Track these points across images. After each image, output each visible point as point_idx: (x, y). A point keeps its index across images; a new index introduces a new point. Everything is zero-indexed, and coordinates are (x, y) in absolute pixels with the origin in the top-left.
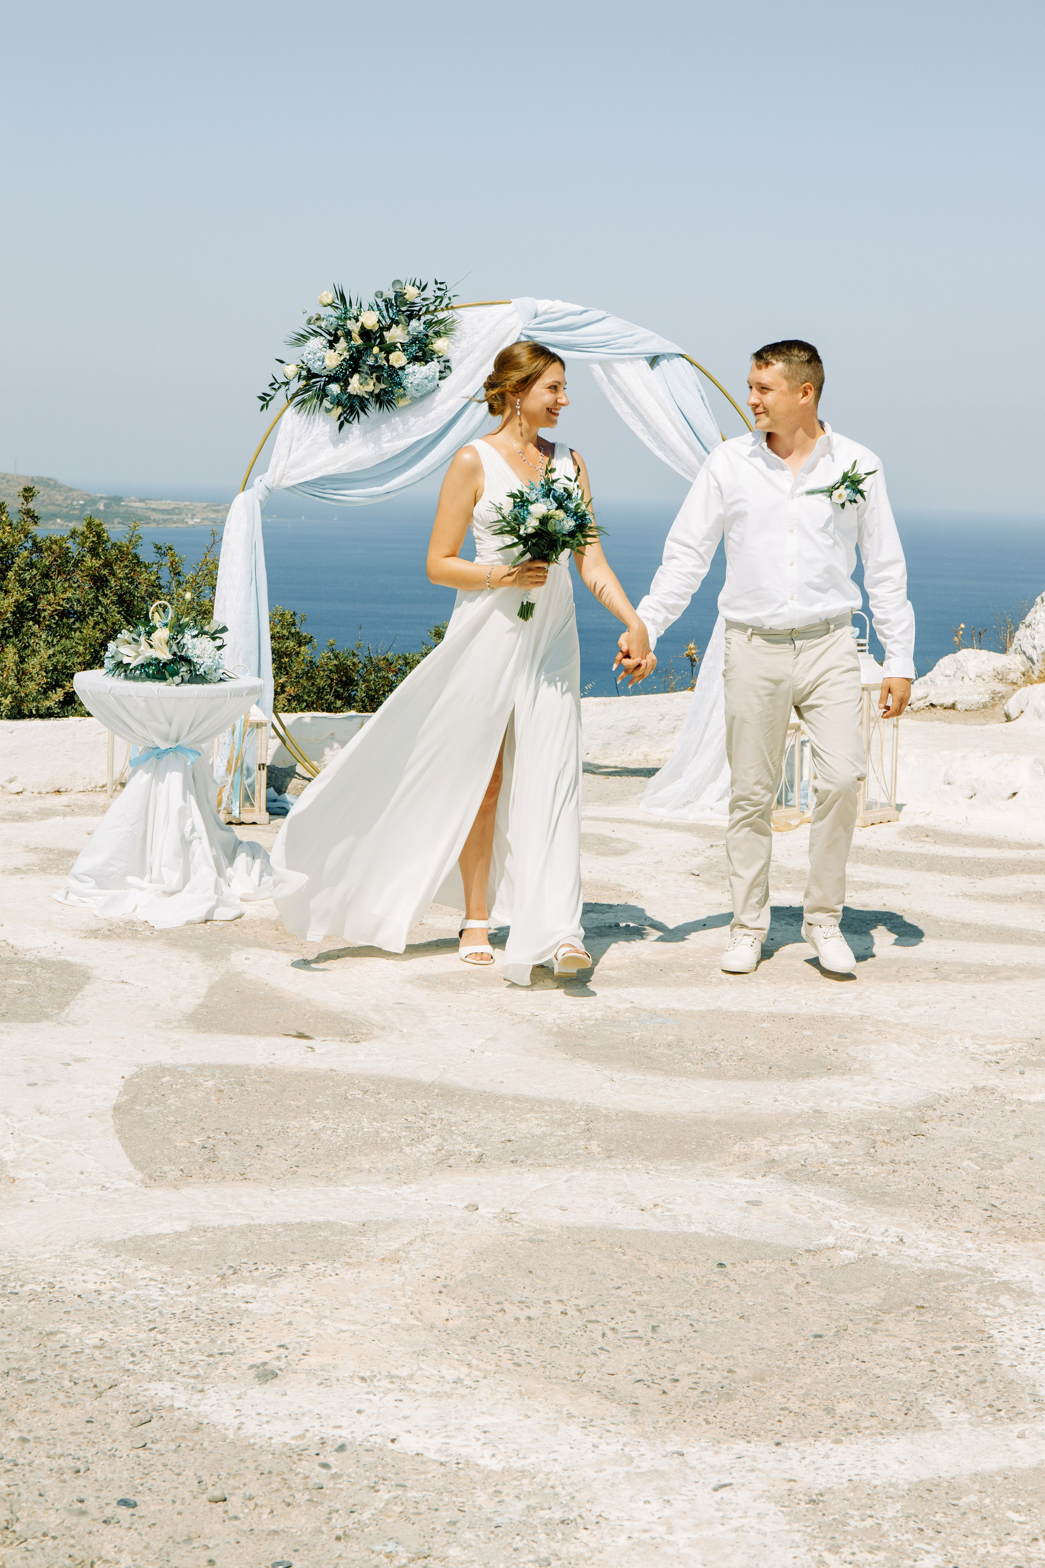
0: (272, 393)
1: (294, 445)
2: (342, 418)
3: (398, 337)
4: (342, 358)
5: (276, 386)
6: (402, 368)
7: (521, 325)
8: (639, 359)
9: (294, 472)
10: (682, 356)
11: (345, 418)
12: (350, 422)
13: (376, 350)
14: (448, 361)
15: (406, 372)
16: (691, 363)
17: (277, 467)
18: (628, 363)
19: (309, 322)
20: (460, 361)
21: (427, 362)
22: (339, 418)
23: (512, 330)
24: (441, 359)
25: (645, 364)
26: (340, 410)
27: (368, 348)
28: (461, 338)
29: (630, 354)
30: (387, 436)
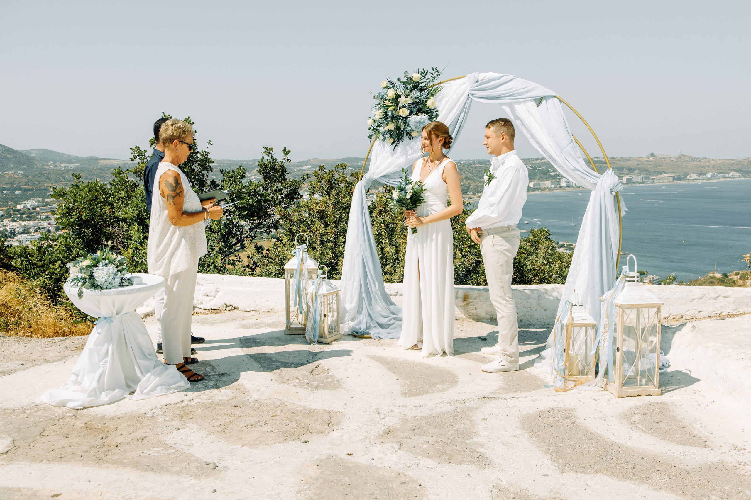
1: (378, 157)
2: (394, 144)
7: (469, 88)
10: (555, 97)
12: (397, 146)
14: (437, 111)
15: (408, 119)
16: (560, 100)
18: (523, 104)
24: (434, 111)
25: (534, 103)
26: (392, 140)
28: (443, 98)
29: (523, 98)
30: (410, 152)
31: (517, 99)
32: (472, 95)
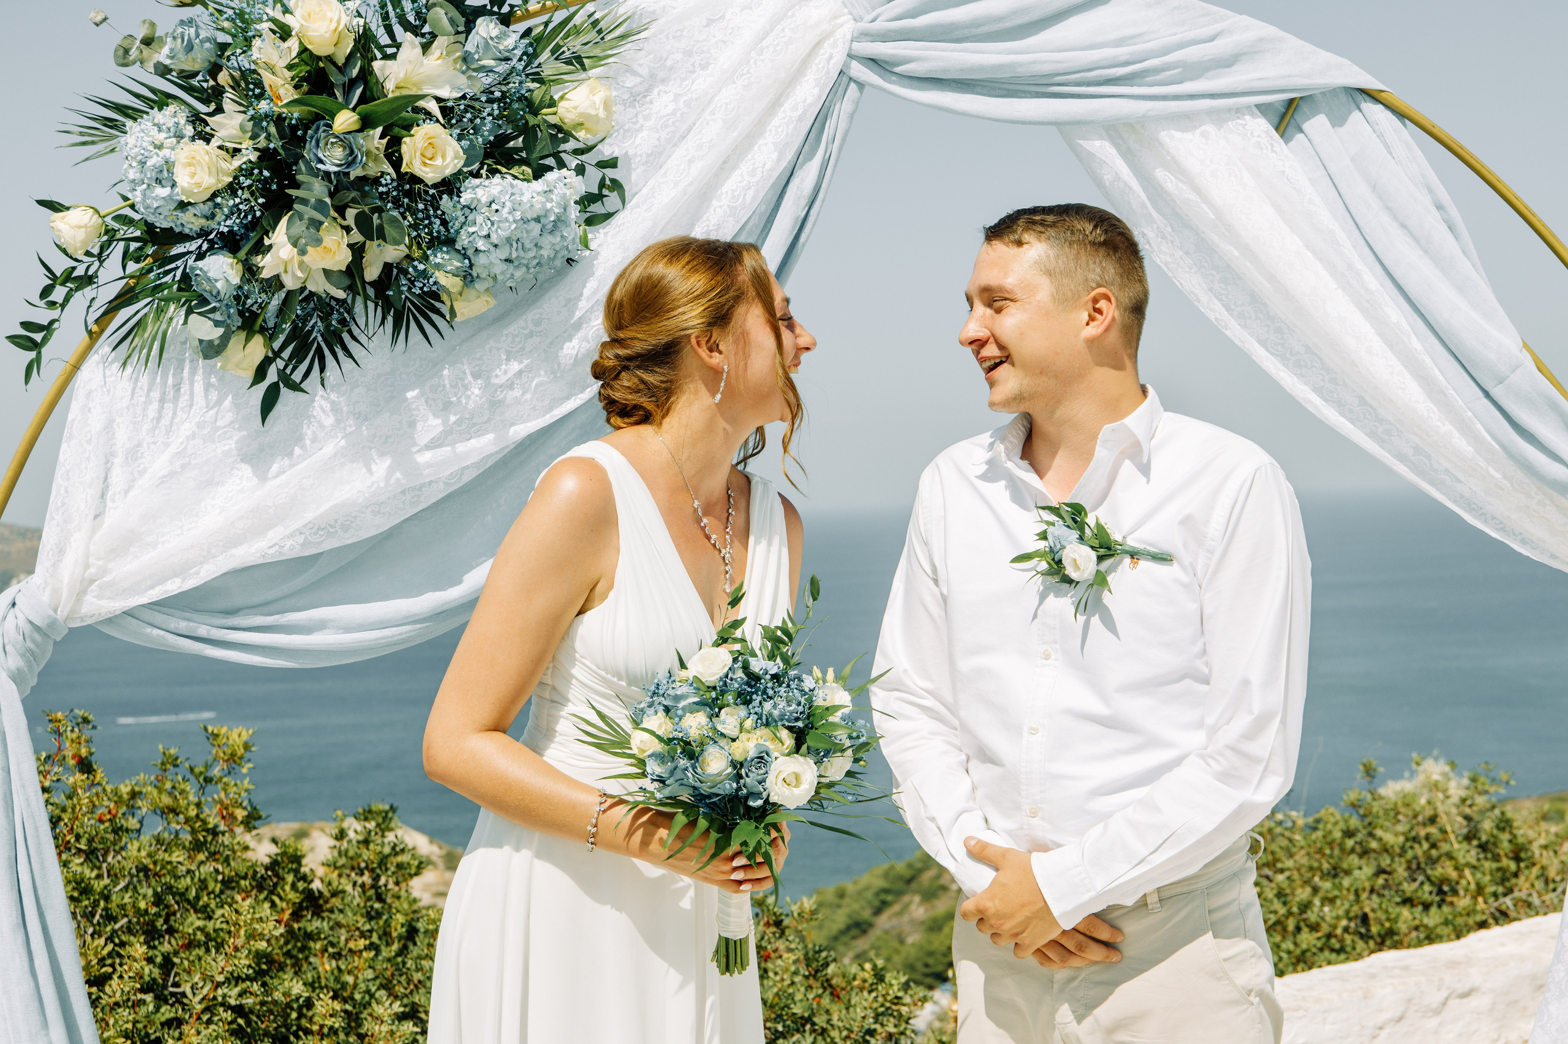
0: (42, 316)
1: (118, 476)
2: (272, 376)
3: (431, 80)
4: (237, 162)
5: (59, 293)
6: (450, 186)
7: (847, 28)
8: (1239, 111)
9: (125, 568)
10: (1375, 95)
11: (281, 373)
12: (296, 387)
13: (345, 120)
14: (612, 163)
15: (466, 197)
16: (1401, 115)
17: (61, 551)
18: (1209, 128)
19: (123, 57)
20: (656, 159)
21: (539, 172)
22: (260, 373)
23: (818, 44)
24: (589, 158)
25: (1262, 126)
26: (257, 349)
27: (320, 118)
28: (653, 80)
29: (1213, 96)
30: (431, 425)
31: (1192, 97)
32: (874, 62)
